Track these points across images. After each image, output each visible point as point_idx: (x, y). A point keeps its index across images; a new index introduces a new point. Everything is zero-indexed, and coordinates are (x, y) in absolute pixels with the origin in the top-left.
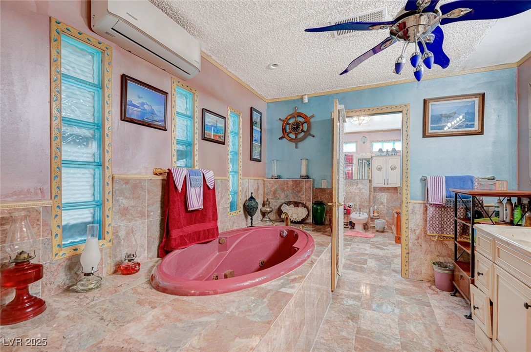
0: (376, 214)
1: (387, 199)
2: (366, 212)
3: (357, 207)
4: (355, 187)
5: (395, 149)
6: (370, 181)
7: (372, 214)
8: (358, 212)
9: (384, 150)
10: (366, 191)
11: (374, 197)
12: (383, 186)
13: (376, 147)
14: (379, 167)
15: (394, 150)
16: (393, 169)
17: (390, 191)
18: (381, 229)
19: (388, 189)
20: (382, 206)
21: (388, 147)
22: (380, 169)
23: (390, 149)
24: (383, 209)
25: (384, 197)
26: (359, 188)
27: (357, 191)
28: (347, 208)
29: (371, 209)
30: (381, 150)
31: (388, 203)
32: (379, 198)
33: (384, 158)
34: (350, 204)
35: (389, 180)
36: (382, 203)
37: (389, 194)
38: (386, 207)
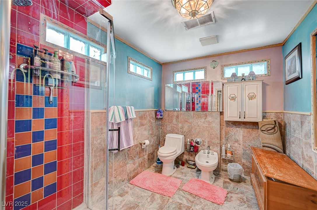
0: (229, 155)
1: (244, 137)
2: (217, 152)
3: (207, 144)
4: (203, 120)
5: (253, 72)
6: (222, 113)
7: (224, 153)
8: (207, 151)
9: (239, 74)
10: (216, 126)
11: (227, 133)
12: (238, 119)
13: (229, 72)
14: (232, 96)
15: (252, 74)
16: (251, 98)
17: (248, 126)
18: (237, 178)
19: (245, 124)
20: (236, 145)
21: (244, 70)
22: (233, 99)
23: (247, 74)
24: (239, 149)
25: (239, 133)
26: (209, 122)
27: (206, 125)
28: (194, 144)
29: (223, 148)
30: (234, 75)
31: (244, 141)
32: (233, 134)
33: (239, 85)
34: (198, 140)
35: (247, 113)
36: (237, 141)
37: (246, 130)
38: (241, 146)
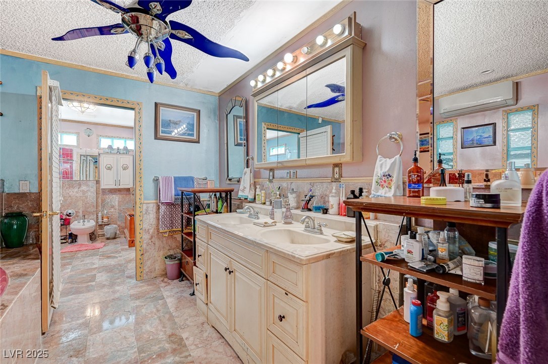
0: (105, 220)
1: (119, 202)
2: (93, 219)
3: (81, 214)
4: (76, 190)
5: (127, 147)
6: (98, 182)
7: (100, 220)
8: (82, 221)
9: (115, 147)
10: (91, 195)
11: (103, 201)
12: (114, 187)
13: (105, 143)
14: (108, 166)
15: (126, 148)
16: (125, 169)
17: (122, 193)
18: (113, 236)
19: (120, 190)
20: (112, 210)
21: (119, 144)
22: (109, 169)
23: (121, 147)
24: (114, 213)
25: (115, 199)
26: (83, 191)
27: (80, 194)
28: (64, 217)
29: (100, 214)
30: (110, 147)
31: (119, 206)
32: (109, 201)
33: (115, 156)
34: (70, 211)
35: (121, 181)
36: (113, 207)
37: (121, 196)
38: (117, 211)
